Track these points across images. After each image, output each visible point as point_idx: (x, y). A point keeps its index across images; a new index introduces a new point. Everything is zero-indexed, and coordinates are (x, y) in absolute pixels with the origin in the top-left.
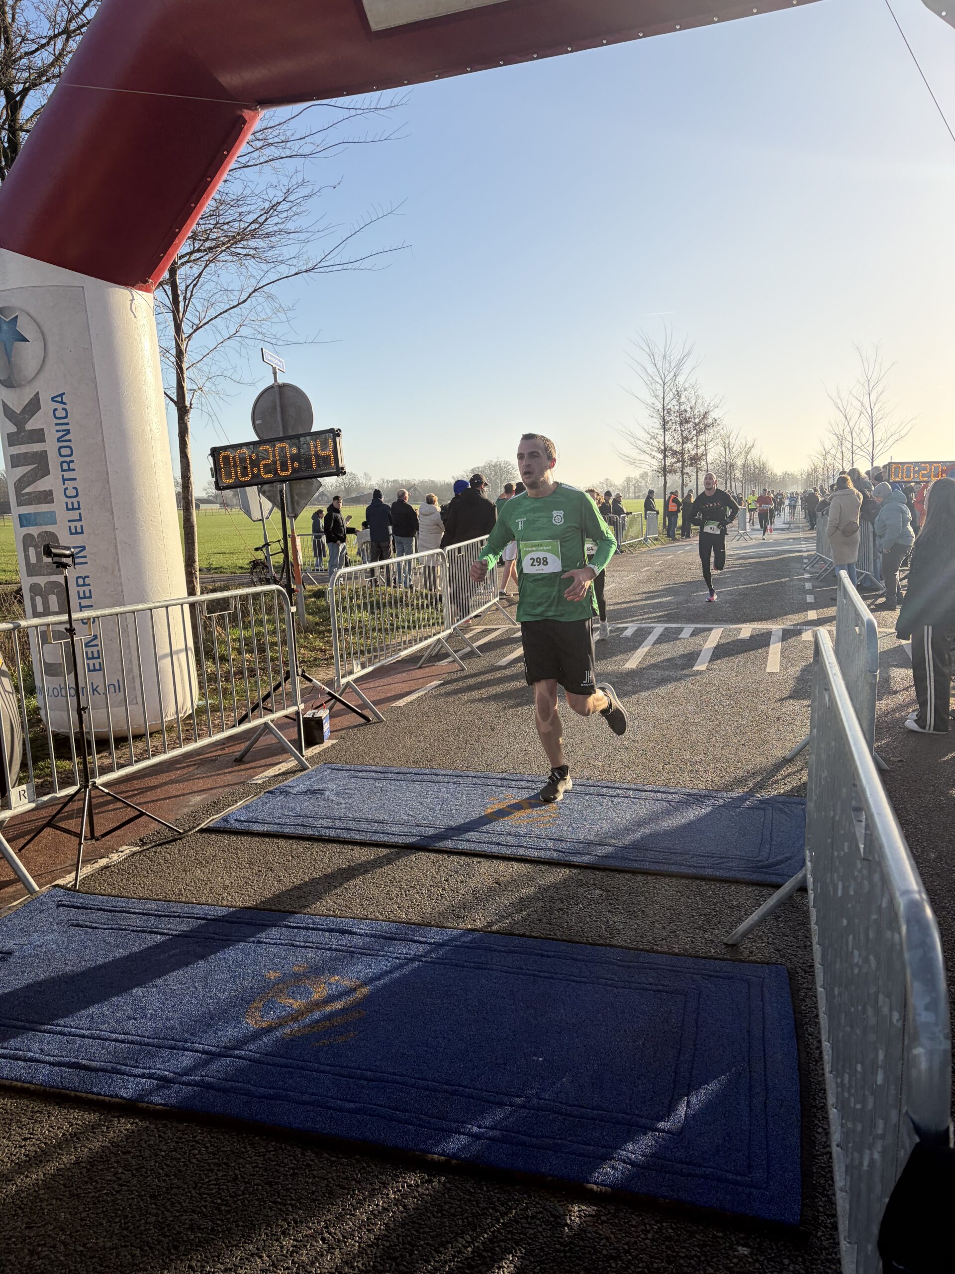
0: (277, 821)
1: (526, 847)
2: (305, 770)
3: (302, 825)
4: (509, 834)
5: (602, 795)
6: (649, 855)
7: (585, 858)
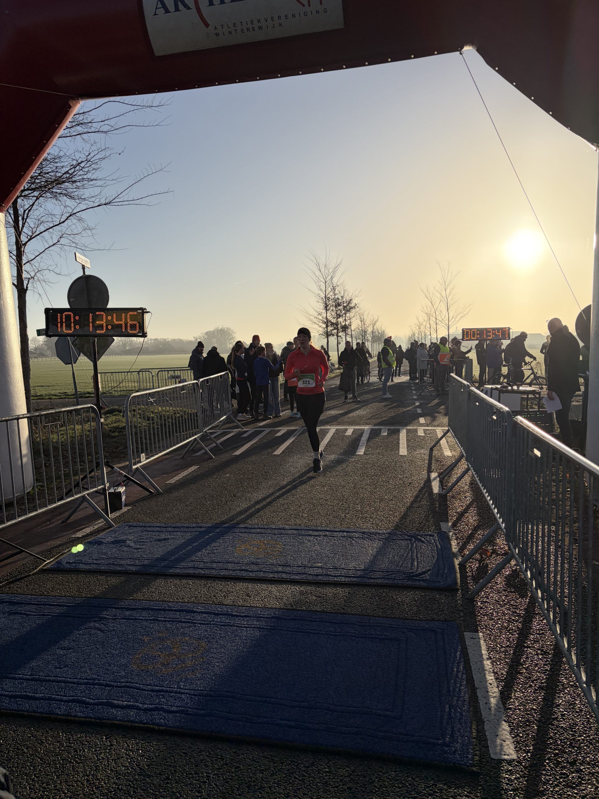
0: (95, 562)
1: (264, 571)
2: (111, 527)
3: (113, 564)
4: (253, 564)
5: (310, 535)
6: (343, 572)
7: (303, 576)
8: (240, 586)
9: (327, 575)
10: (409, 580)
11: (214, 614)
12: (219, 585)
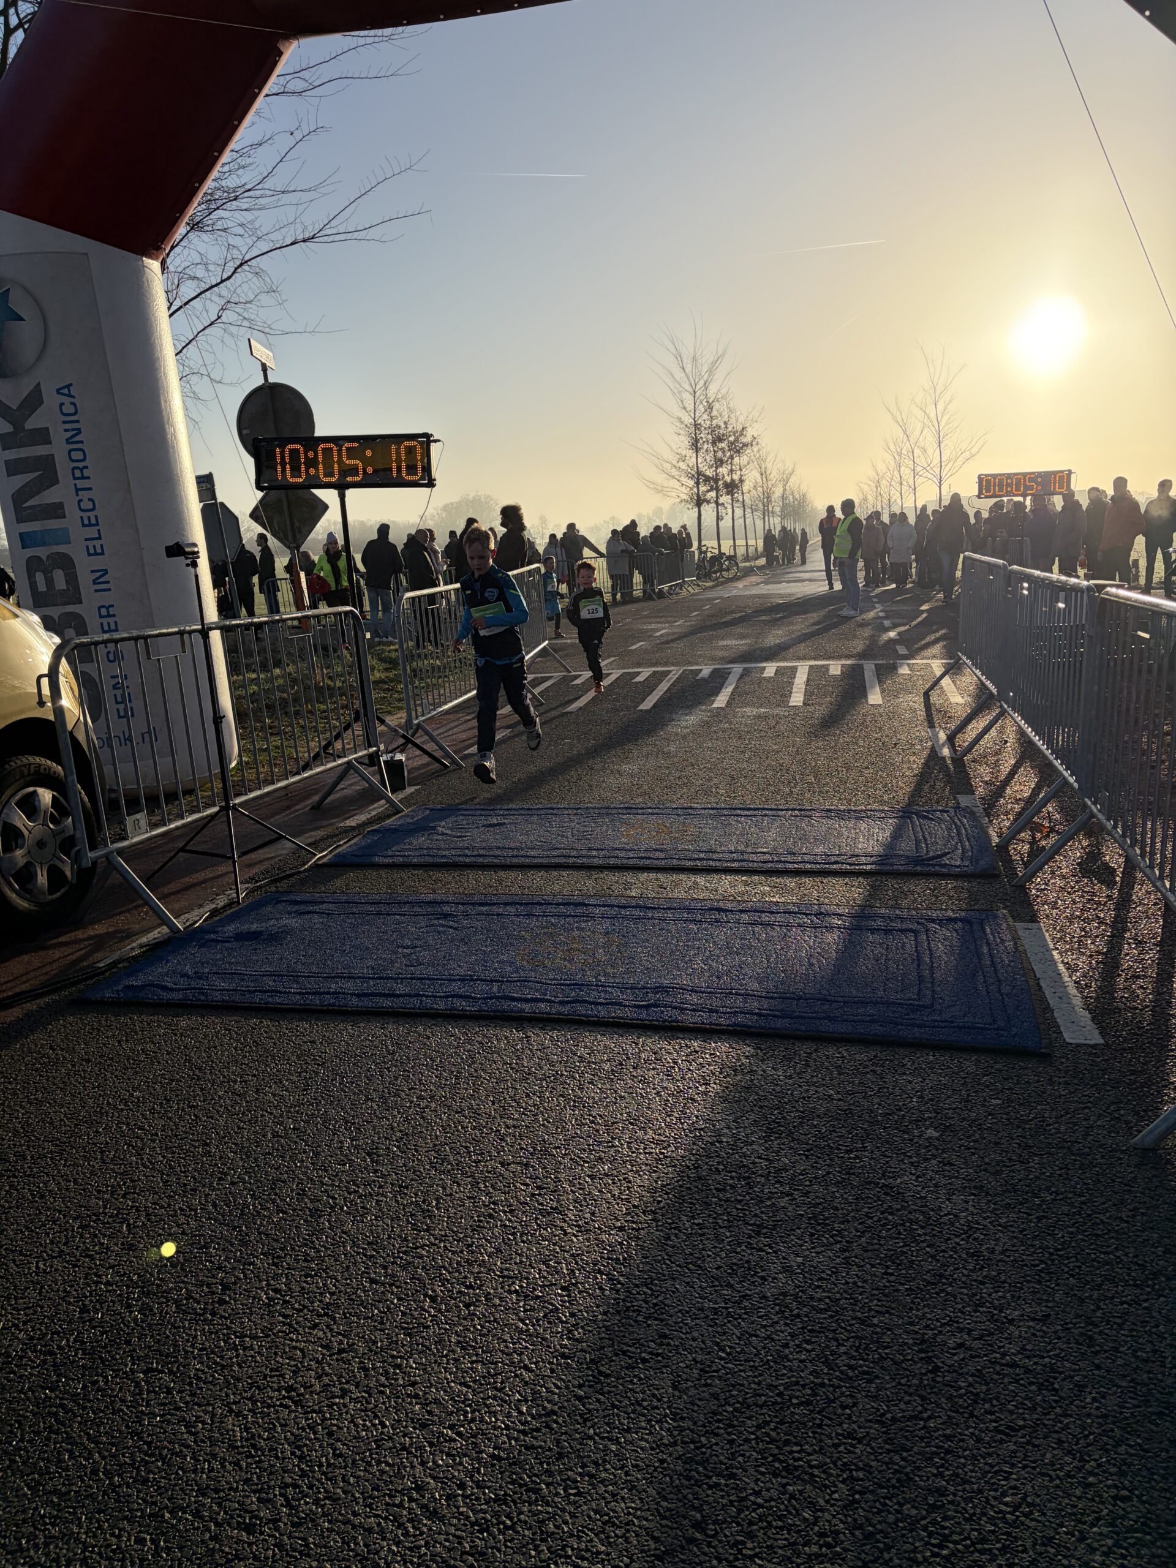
2: (398, 812)
3: (429, 856)
4: (656, 850)
5: (738, 815)
6: (806, 858)
7: (743, 863)
8: (644, 876)
9: (781, 862)
10: (916, 865)
11: (619, 907)
12: (612, 877)
